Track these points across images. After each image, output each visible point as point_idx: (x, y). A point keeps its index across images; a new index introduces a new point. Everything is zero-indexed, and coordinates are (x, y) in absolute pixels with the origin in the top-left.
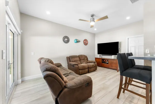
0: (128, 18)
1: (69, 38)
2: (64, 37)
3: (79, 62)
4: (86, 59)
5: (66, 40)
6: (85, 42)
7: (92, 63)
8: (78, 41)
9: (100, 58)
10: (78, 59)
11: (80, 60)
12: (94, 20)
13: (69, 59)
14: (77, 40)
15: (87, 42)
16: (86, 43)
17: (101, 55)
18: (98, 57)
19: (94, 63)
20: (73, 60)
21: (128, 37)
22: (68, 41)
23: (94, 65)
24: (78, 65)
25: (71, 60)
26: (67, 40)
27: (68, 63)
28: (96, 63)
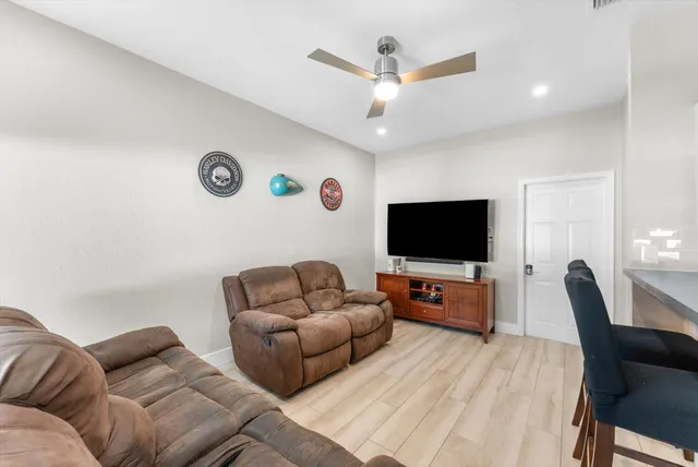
0: (540, 91)
1: (239, 168)
2: (207, 159)
3: (299, 306)
4: (333, 281)
5: (221, 175)
6: (327, 191)
7: (366, 303)
8: (290, 188)
9: (398, 272)
10: (291, 286)
11: (305, 290)
12: (393, 74)
13: (241, 290)
14: (289, 180)
15: (337, 194)
16: (331, 196)
17: (403, 258)
18: (390, 270)
19: (379, 304)
20: (265, 294)
21: (526, 181)
22: (232, 185)
23: (382, 319)
24: (294, 329)
25: (252, 298)
26: (228, 175)
27: (232, 319)
28: (387, 304)
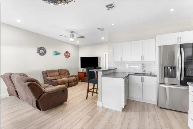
0: (103, 38)
2: (39, 48)
3: (59, 77)
4: (67, 73)
5: (42, 51)
6: (66, 54)
7: (73, 77)
8: (57, 54)
9: (83, 71)
10: (57, 73)
11: (60, 74)
13: (45, 74)
14: (57, 52)
15: (69, 55)
16: (67, 55)
17: (84, 69)
18: (81, 71)
19: (75, 77)
20: (51, 74)
21: (106, 53)
22: (44, 53)
23: (76, 79)
24: (56, 80)
25: (48, 75)
26: (43, 51)
27: (44, 79)
28: (77, 77)
